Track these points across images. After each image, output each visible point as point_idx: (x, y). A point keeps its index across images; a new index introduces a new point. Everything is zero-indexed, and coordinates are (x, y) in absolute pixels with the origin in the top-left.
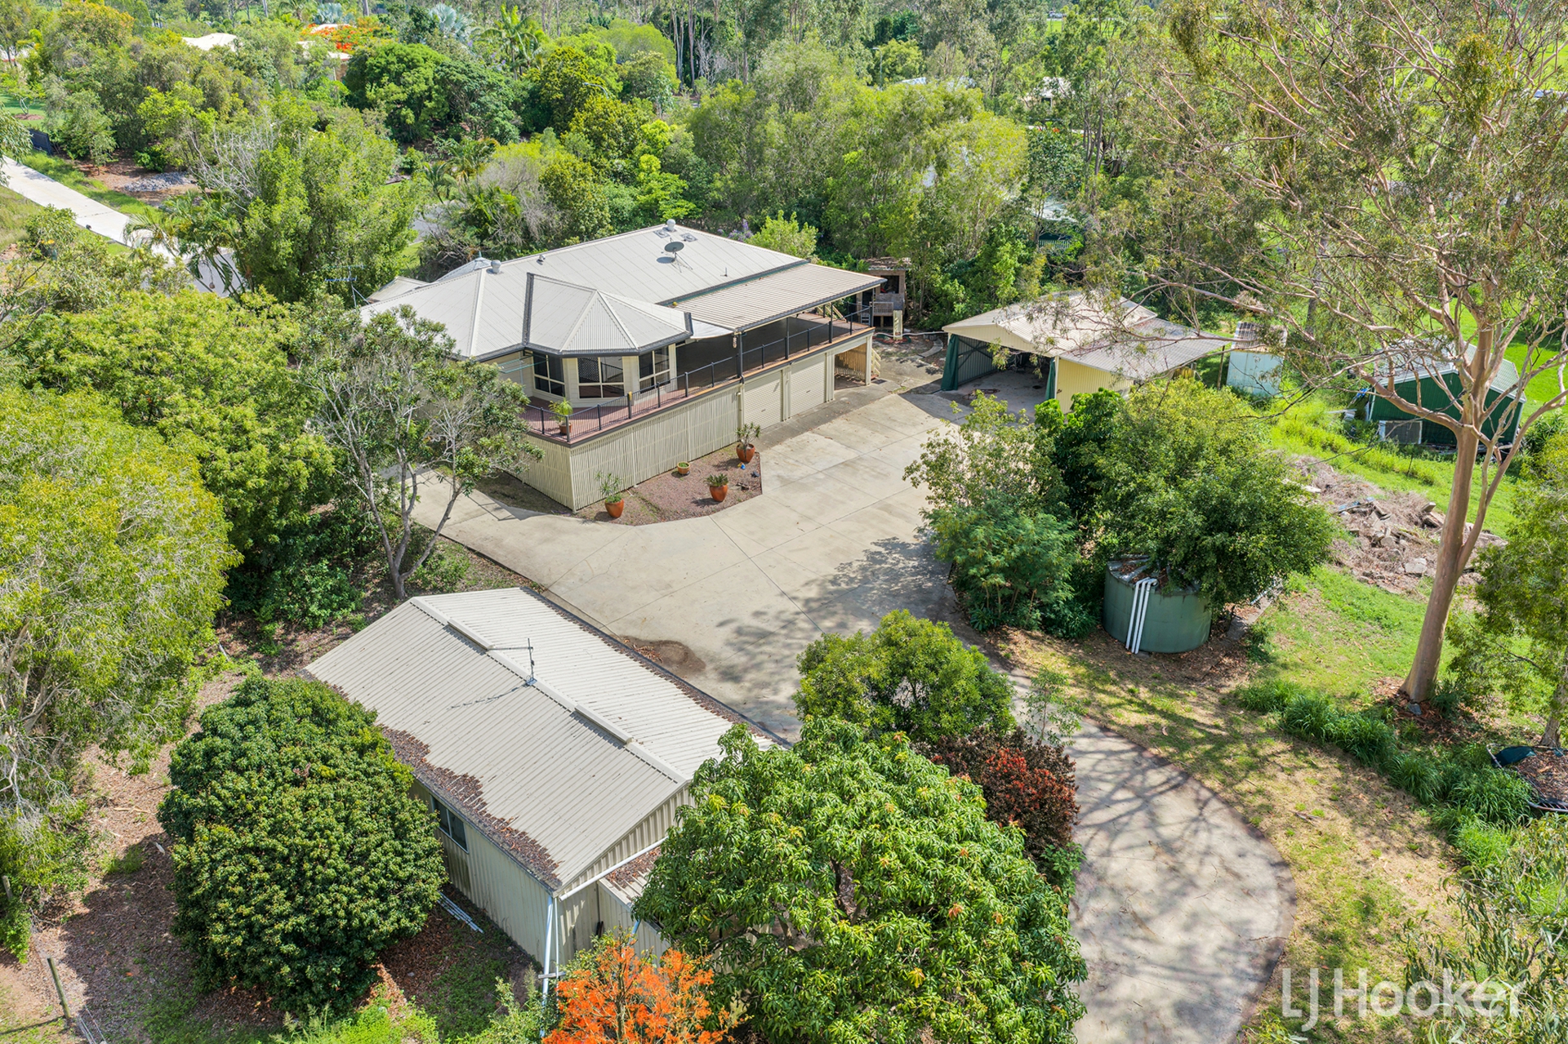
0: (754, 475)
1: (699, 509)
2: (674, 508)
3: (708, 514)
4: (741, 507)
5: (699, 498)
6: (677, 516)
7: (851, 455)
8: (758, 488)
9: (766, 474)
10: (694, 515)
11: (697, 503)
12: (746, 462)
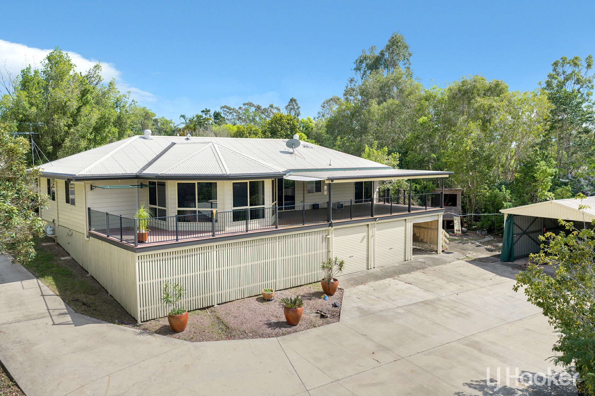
0: (335, 306)
1: (269, 331)
2: (244, 327)
3: (277, 335)
4: (313, 332)
5: (274, 320)
6: (244, 335)
7: (430, 297)
8: (337, 316)
9: (346, 306)
10: (262, 336)
11: (270, 325)
12: (330, 294)
